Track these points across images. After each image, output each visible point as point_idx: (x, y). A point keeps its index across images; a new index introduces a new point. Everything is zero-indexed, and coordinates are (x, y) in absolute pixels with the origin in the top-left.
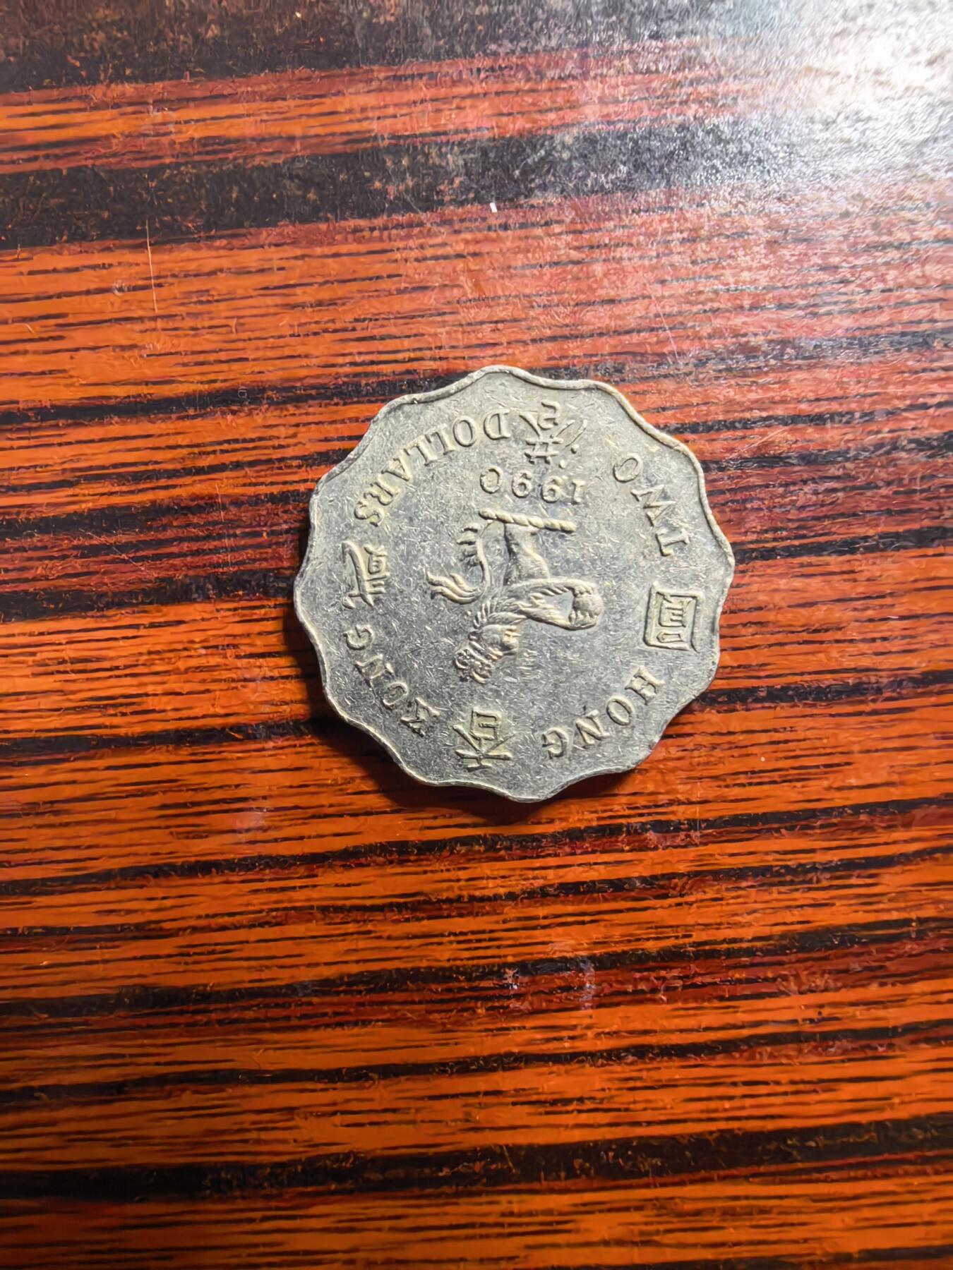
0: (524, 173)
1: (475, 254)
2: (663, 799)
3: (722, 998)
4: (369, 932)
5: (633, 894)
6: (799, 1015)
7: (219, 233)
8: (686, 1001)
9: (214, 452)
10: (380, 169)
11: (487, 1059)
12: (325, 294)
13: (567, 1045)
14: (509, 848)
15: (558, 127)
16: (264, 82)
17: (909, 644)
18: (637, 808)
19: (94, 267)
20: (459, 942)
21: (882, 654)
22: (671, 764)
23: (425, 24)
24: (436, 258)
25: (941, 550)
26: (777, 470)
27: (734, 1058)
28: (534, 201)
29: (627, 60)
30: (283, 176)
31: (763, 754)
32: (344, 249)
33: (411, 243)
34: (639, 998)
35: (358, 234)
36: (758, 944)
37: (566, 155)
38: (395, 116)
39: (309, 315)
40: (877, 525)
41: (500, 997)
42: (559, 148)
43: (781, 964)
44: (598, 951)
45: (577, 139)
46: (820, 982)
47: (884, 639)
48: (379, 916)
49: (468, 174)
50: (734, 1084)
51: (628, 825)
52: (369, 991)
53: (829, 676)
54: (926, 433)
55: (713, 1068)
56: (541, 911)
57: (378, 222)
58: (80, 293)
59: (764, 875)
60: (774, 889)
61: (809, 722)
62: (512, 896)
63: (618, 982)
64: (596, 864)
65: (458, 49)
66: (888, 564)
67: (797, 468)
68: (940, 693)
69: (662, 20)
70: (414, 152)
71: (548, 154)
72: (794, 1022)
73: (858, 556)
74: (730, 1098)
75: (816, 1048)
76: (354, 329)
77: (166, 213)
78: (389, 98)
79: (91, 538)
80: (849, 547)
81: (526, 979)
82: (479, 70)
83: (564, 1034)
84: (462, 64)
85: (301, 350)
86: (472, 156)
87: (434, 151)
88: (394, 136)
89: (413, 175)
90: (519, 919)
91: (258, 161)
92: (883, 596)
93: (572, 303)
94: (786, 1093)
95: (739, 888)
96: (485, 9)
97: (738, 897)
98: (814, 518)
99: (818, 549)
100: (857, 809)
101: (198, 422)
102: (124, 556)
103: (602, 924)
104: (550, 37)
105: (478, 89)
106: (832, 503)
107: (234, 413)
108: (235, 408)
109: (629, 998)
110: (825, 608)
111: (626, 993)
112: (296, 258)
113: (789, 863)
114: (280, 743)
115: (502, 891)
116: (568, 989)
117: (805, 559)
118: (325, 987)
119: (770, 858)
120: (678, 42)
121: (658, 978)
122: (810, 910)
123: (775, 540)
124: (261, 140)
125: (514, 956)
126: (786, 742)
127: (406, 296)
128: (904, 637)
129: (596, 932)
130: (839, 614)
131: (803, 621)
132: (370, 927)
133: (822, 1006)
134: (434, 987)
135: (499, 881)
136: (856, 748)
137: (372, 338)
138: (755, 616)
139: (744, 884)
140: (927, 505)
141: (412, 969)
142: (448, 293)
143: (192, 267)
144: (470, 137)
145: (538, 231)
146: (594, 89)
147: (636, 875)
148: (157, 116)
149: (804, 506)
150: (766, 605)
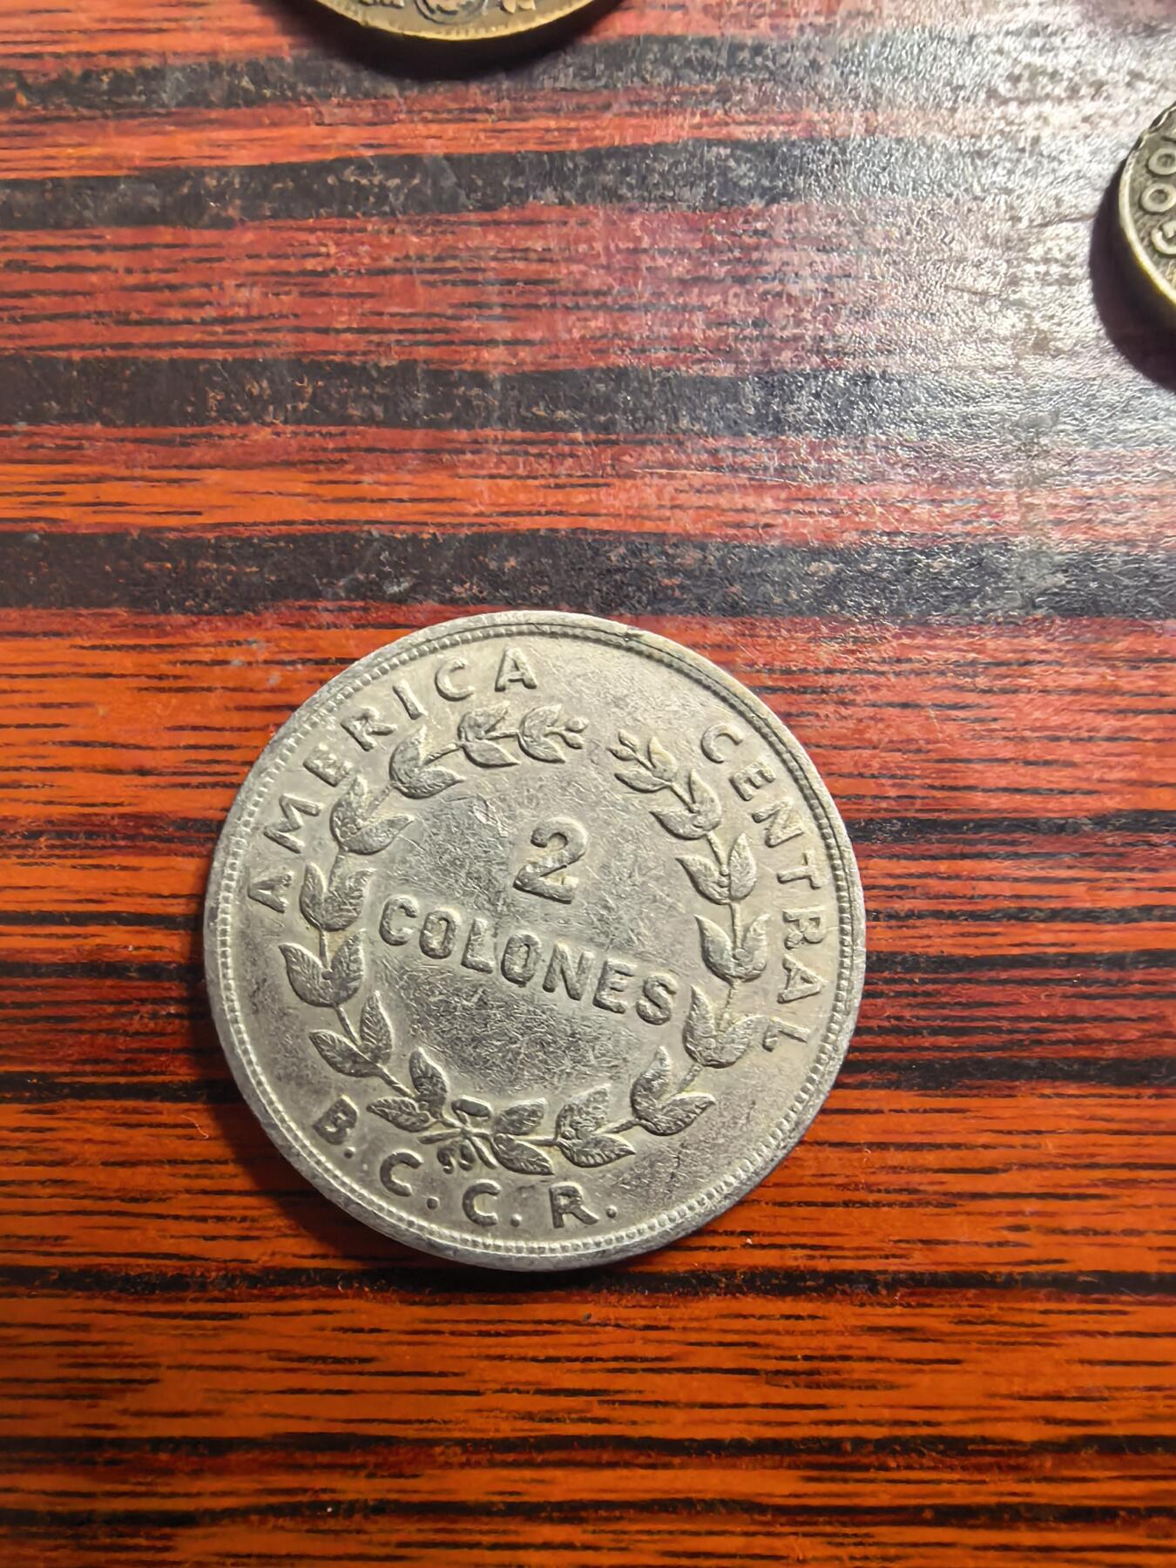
17: (249, 1229)
21: (214, 1238)
26: (109, 983)
31: (44, 1357)
47: (219, 1219)
53: (142, 1261)
61: (109, 1320)
67: (136, 983)
68: (282, 1298)
69: (42, 399)
73: (201, 1106)
80: (190, 1092)
92: (227, 1162)
98: (149, 1051)
99: (148, 1092)
100: (158, 1443)
106: (175, 1033)
110: (148, 1170)
113: (58, 1509)
117: (130, 1104)
120: (57, 428)
123: (94, 1074)
126: (75, 1344)
128: (244, 1219)
130: (164, 1179)
131: (117, 1185)
136: (165, 1361)
138: (58, 1173)
149: (138, 1033)
150: (75, 1158)
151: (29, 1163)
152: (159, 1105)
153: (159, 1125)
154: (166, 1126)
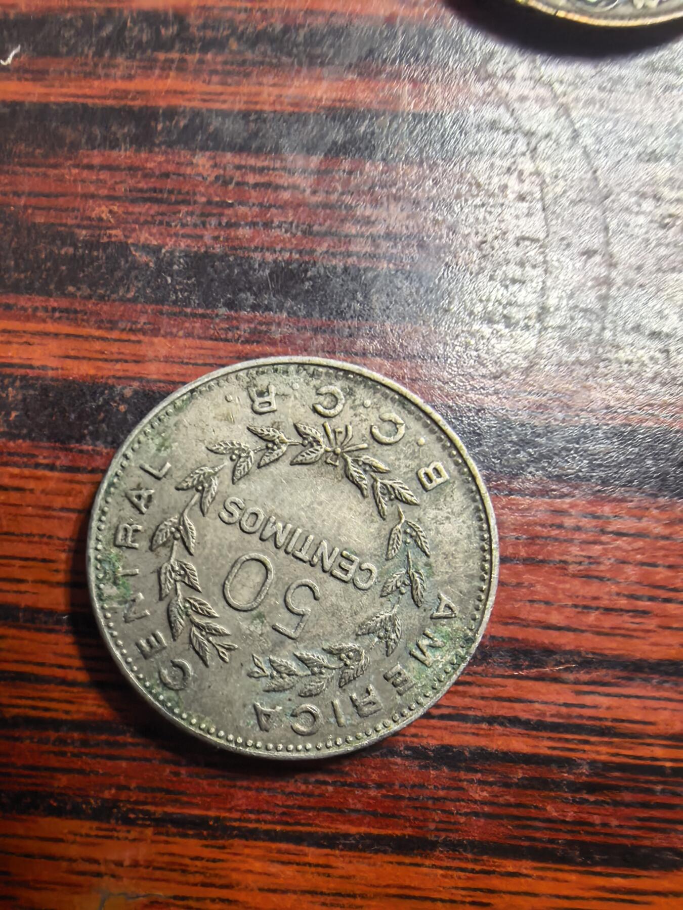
0: (79, 417)
1: (18, 489)
15: (120, 378)
23: (11, 255)
25: (418, 860)
28: (85, 447)
29: (198, 325)
40: (360, 825)
42: (117, 399)
45: (136, 392)
49: (26, 411)
54: (424, 742)
65: (37, 285)
66: (363, 867)
69: (240, 290)
71: (107, 402)
73: (337, 852)
80: (330, 841)
82: (54, 310)
84: (39, 301)
86: (32, 392)
92: (354, 896)
96: (71, 250)
98: (300, 807)
99: (298, 839)
104: (128, 290)
105: (50, 327)
106: (321, 795)
110: (295, 897)
117: (283, 846)
120: (251, 315)
123: (259, 821)
138: (224, 893)
140: (411, 814)
144: (31, 373)
146: (161, 346)
149: (291, 793)
150: (238, 885)
151: (204, 885)
152: (306, 849)
153: (305, 864)
154: (310, 865)
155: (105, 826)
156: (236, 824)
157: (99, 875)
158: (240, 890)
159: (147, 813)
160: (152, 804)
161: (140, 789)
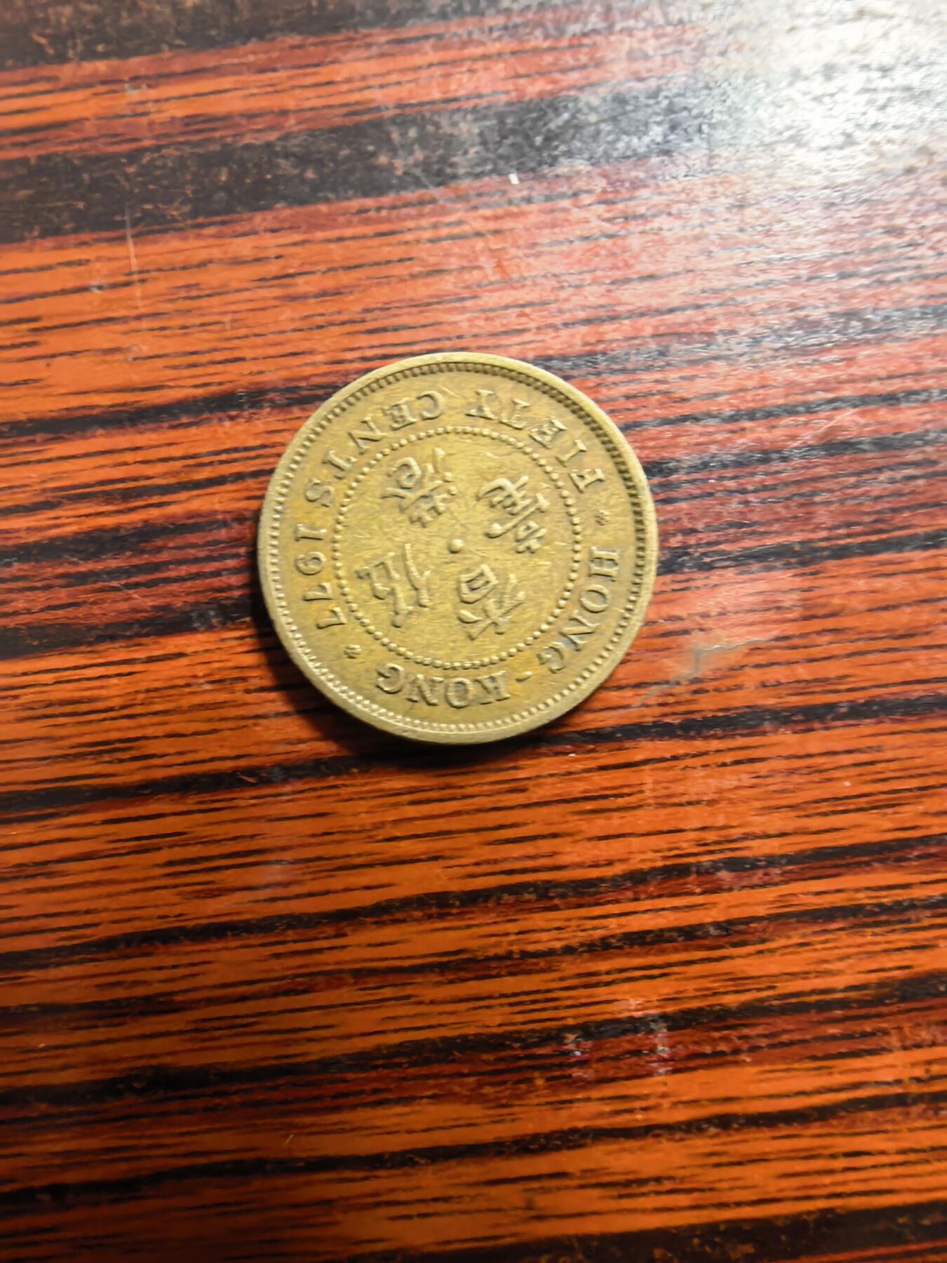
0: (548, 139)
1: (497, 232)
2: (736, 833)
3: (814, 1058)
4: (409, 997)
5: (706, 942)
6: (905, 1074)
7: (208, 220)
8: (772, 1062)
9: (211, 463)
10: (385, 142)
11: (549, 1136)
12: (329, 283)
13: (639, 1117)
14: (562, 896)
15: (582, 87)
16: (252, 52)
18: (706, 845)
19: (69, 264)
20: (511, 1005)
22: (742, 793)
24: (453, 237)
26: (846, 458)
27: (832, 1126)
28: (559, 170)
29: (657, 11)
30: (277, 154)
31: (847, 778)
32: (348, 232)
33: (424, 222)
34: (717, 1060)
35: (364, 215)
36: (852, 995)
37: (593, 118)
38: (399, 83)
39: (313, 307)
41: (561, 1066)
42: (586, 110)
43: (880, 1015)
44: (670, 1009)
45: (604, 99)
46: (925, 1035)
48: (419, 979)
49: (484, 143)
50: (833, 1156)
51: (698, 865)
52: (413, 1064)
53: (918, 687)
55: (807, 1138)
56: (603, 966)
57: (387, 200)
58: (55, 293)
59: (855, 916)
60: (869, 930)
61: (898, 740)
62: (569, 950)
63: (695, 1043)
64: (663, 909)
65: (467, 8)
67: (870, 455)
70: (421, 122)
71: (573, 117)
72: (898, 1082)
73: (945, 550)
74: (830, 1172)
75: (925, 1111)
76: (363, 321)
77: (147, 201)
78: (390, 64)
79: (75, 564)
80: (933, 541)
81: (589, 1044)
82: (491, 30)
83: (638, 1104)
84: (471, 22)
85: (304, 346)
86: (488, 123)
87: (444, 122)
88: (400, 106)
89: (423, 147)
90: (579, 975)
91: (248, 139)
93: (608, 281)
94: (892, 1165)
95: (825, 931)
97: (826, 941)
98: (892, 510)
99: (898, 545)
101: (193, 430)
102: (115, 584)
103: (673, 977)
105: (494, 47)
106: (912, 492)
107: (232, 418)
108: (233, 413)
109: (705, 1062)
110: (909, 610)
111: (704, 1055)
112: (295, 244)
113: (884, 900)
114: (300, 786)
115: (558, 945)
116: (637, 1053)
117: (884, 557)
118: (362, 1060)
119: (861, 895)
121: (740, 1038)
122: (911, 954)
123: (849, 536)
124: (251, 116)
125: (574, 1017)
126: (872, 763)
127: (420, 282)
129: (666, 987)
130: (925, 616)
131: (884, 627)
132: (408, 991)
133: (929, 1062)
134: (485, 1057)
135: (554, 934)
137: (384, 330)
138: (830, 623)
139: (834, 926)
141: (459, 1036)
142: (466, 276)
143: (180, 259)
144: (483, 103)
145: (565, 203)
146: (620, 44)
147: (709, 920)
148: (134, 95)
149: (880, 496)
150: (843, 610)
151: (806, 618)
152: (910, 555)
155: (681, 577)
156: (824, 544)
157: (686, 632)
158: (846, 615)
159: (722, 553)
160: (726, 541)
161: (709, 528)
